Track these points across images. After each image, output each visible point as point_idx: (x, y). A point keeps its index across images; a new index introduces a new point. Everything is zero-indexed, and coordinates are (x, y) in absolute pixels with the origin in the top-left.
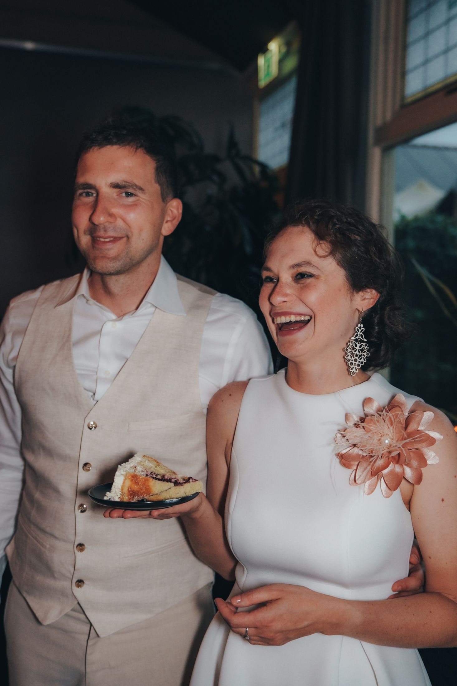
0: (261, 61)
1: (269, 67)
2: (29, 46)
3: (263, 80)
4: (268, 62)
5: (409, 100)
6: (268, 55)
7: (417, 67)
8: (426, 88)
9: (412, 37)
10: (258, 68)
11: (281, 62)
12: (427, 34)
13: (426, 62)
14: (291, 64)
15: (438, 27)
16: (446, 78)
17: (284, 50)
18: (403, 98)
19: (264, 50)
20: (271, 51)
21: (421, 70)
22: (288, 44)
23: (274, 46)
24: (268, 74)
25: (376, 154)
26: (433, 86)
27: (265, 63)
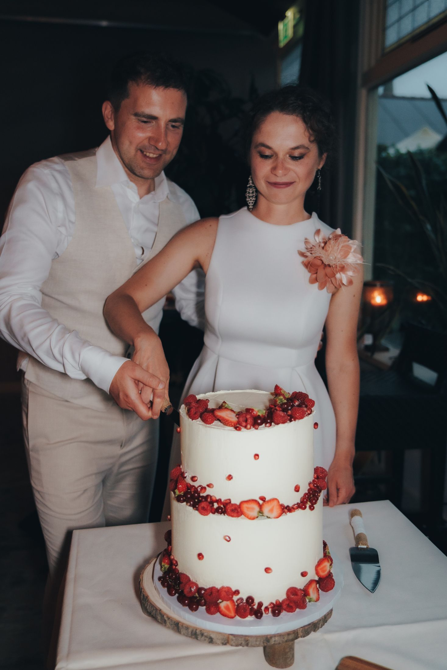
0: (281, 26)
1: (286, 31)
2: (104, 23)
3: (283, 41)
4: (285, 26)
5: (388, 50)
6: (286, 21)
7: (393, 24)
8: (400, 40)
10: (279, 31)
11: (295, 26)
13: (400, 19)
16: (414, 30)
17: (298, 16)
18: (383, 48)
19: (283, 17)
20: (288, 17)
21: (396, 26)
22: (301, 12)
23: (290, 14)
24: (286, 37)
25: (363, 93)
26: (404, 38)
27: (283, 27)
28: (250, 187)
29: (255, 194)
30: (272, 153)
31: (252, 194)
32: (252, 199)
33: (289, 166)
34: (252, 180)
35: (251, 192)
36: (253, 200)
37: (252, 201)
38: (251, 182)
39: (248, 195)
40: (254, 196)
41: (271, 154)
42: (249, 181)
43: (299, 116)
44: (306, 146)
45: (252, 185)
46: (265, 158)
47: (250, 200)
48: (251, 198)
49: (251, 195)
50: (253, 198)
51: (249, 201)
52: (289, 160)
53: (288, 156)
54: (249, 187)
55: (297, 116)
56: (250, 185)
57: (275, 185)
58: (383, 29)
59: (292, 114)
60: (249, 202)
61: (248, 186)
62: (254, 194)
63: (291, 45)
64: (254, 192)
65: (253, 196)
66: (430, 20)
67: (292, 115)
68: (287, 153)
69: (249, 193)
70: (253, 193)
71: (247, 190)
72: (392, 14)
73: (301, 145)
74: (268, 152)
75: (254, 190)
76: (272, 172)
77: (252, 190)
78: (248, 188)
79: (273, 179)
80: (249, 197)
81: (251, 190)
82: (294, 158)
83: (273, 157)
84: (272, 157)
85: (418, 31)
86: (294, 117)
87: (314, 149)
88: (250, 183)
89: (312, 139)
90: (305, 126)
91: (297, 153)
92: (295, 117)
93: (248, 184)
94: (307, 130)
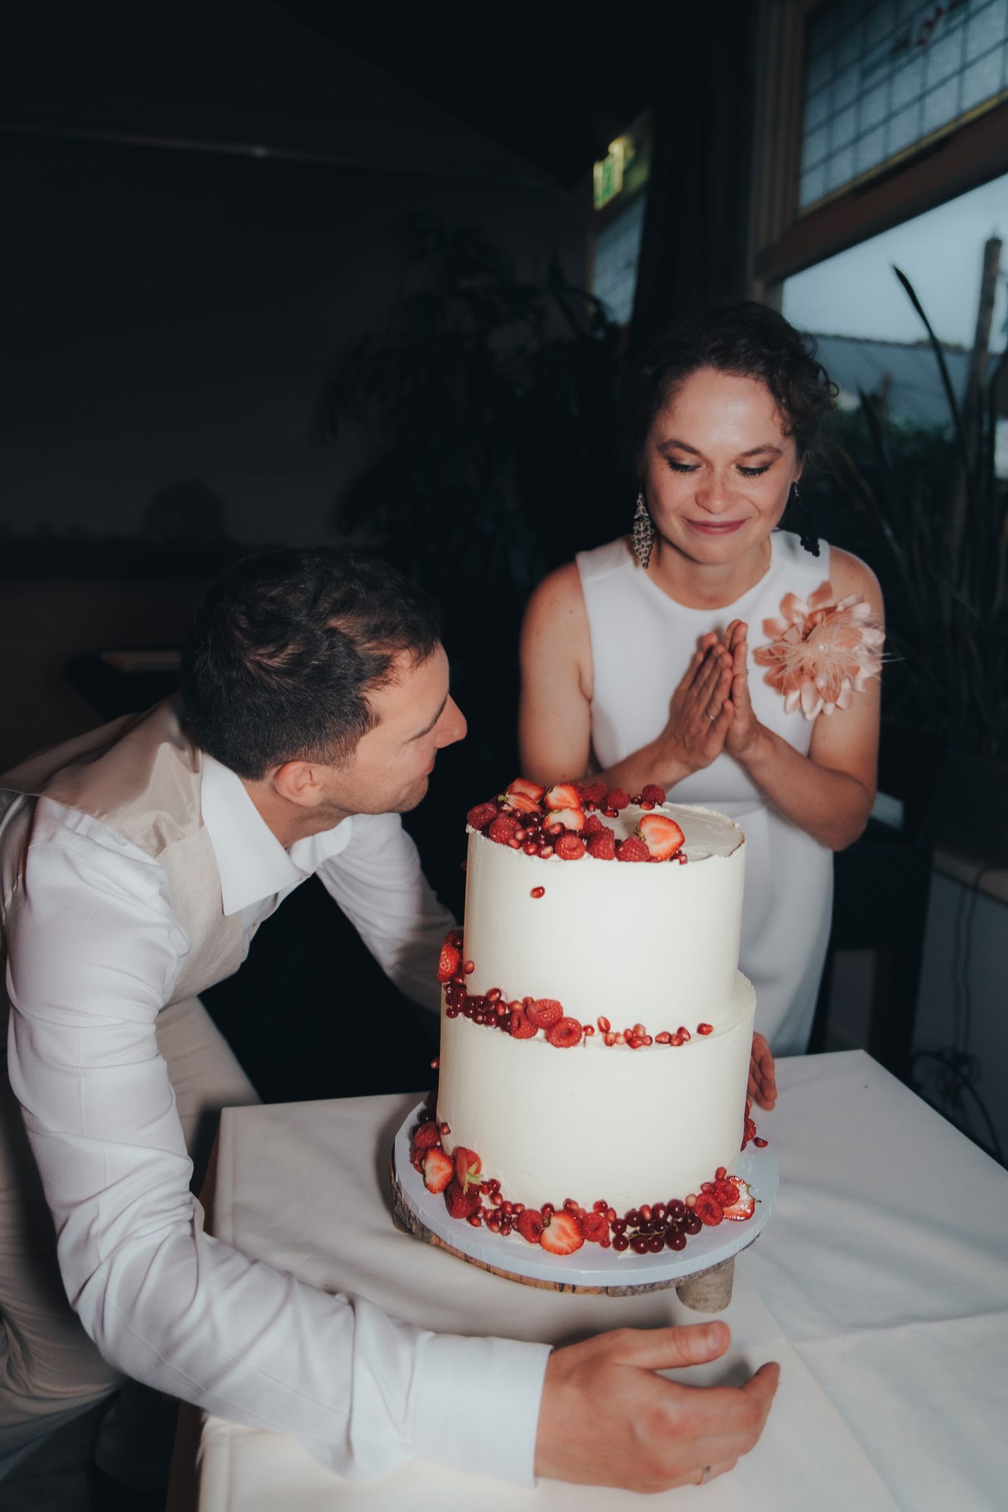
0: (599, 171)
1: (609, 179)
2: (260, 151)
3: (601, 198)
4: (608, 171)
5: (805, 212)
6: (609, 161)
7: (815, 167)
8: (829, 193)
9: (811, 121)
10: (594, 180)
11: (627, 172)
12: (832, 118)
13: (829, 157)
14: (640, 176)
15: (846, 107)
16: (856, 177)
17: (631, 154)
18: (797, 209)
19: (603, 154)
20: (613, 155)
21: (821, 170)
22: (637, 146)
23: (618, 149)
24: (607, 189)
25: (756, 290)
26: (836, 190)
27: (604, 173)
28: (641, 519)
29: (651, 532)
30: (699, 460)
31: (644, 533)
32: (645, 544)
33: (733, 488)
34: (646, 505)
35: (642, 529)
36: (646, 546)
37: (644, 550)
38: (641, 507)
39: (636, 537)
40: (649, 537)
41: (695, 464)
42: (637, 507)
43: (760, 379)
44: (776, 445)
45: (643, 513)
46: (681, 471)
47: (641, 546)
48: (643, 543)
49: (643, 535)
50: (646, 542)
51: (640, 549)
52: (739, 477)
53: (733, 467)
54: (638, 520)
55: (756, 380)
56: (640, 514)
57: (705, 526)
58: (794, 175)
59: (745, 376)
60: (639, 551)
61: (636, 517)
62: (649, 532)
63: (620, 204)
64: (649, 528)
65: (646, 538)
66: (887, 159)
67: (744, 379)
68: (735, 461)
69: (639, 532)
70: (646, 530)
71: (635, 528)
72: (814, 150)
73: (764, 446)
74: (688, 459)
75: (648, 523)
76: (700, 502)
77: (644, 525)
78: (637, 523)
79: (701, 515)
80: (639, 540)
81: (641, 524)
82: (746, 471)
83: (700, 469)
84: (697, 469)
85: (865, 178)
86: (749, 381)
87: (789, 449)
88: (639, 511)
89: (789, 428)
90: (773, 401)
91: (753, 463)
92: (752, 383)
93: (635, 514)
94: (777, 411)
